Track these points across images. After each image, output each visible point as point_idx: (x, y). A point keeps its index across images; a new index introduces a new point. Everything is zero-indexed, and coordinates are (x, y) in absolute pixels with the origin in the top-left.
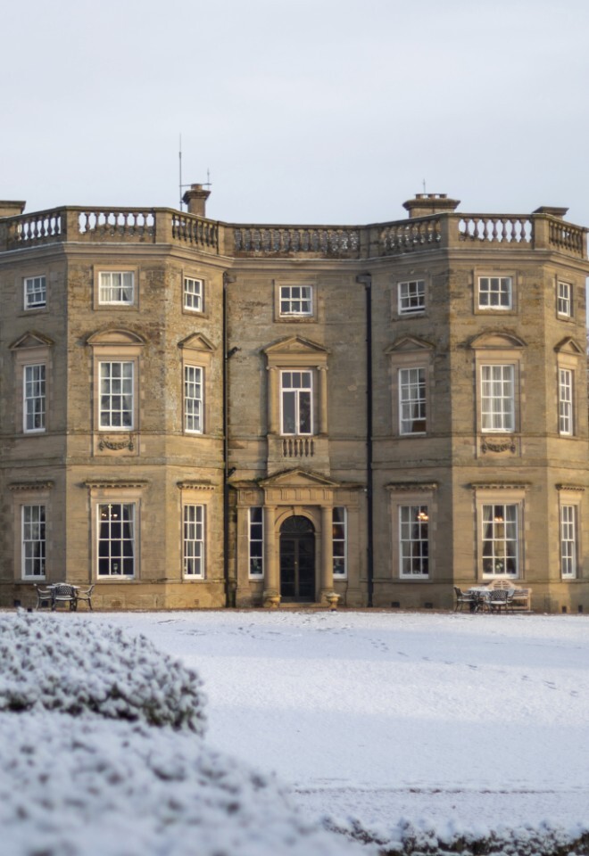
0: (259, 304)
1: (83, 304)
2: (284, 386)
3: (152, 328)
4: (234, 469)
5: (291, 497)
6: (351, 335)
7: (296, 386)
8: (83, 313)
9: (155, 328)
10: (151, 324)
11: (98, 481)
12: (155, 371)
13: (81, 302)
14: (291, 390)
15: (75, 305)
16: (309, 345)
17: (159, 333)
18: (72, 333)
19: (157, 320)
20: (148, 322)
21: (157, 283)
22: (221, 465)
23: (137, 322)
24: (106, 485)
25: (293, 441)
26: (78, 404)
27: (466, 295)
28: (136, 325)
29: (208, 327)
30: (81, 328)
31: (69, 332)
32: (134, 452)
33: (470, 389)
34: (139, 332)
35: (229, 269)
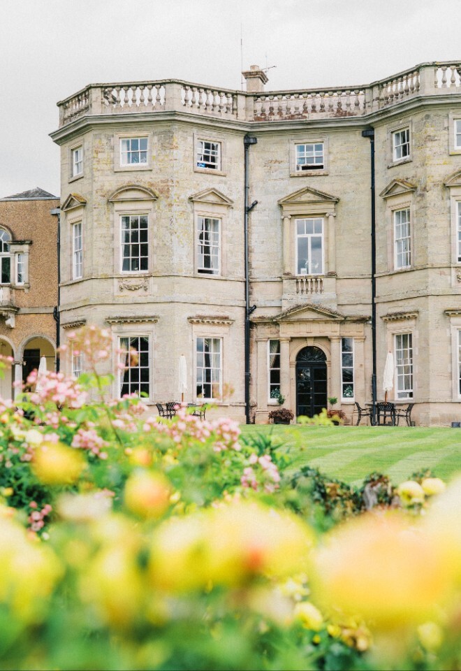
0: (276, 161)
1: (106, 167)
2: (298, 233)
3: (162, 184)
4: (255, 307)
5: (302, 330)
6: (358, 184)
7: (309, 231)
8: (107, 175)
9: (165, 184)
10: (162, 181)
11: (116, 318)
12: (165, 222)
13: (105, 166)
14: (305, 235)
15: (99, 168)
16: (319, 195)
17: (168, 189)
18: (97, 192)
19: (167, 177)
20: (159, 180)
21: (167, 145)
22: (243, 304)
23: (150, 180)
24: (123, 321)
25: (304, 280)
26: (102, 253)
27: (442, 138)
28: (149, 182)
29: (225, 183)
30: (105, 188)
31: (94, 192)
32: (147, 293)
33: (446, 224)
34: (152, 188)
35: (248, 132)
